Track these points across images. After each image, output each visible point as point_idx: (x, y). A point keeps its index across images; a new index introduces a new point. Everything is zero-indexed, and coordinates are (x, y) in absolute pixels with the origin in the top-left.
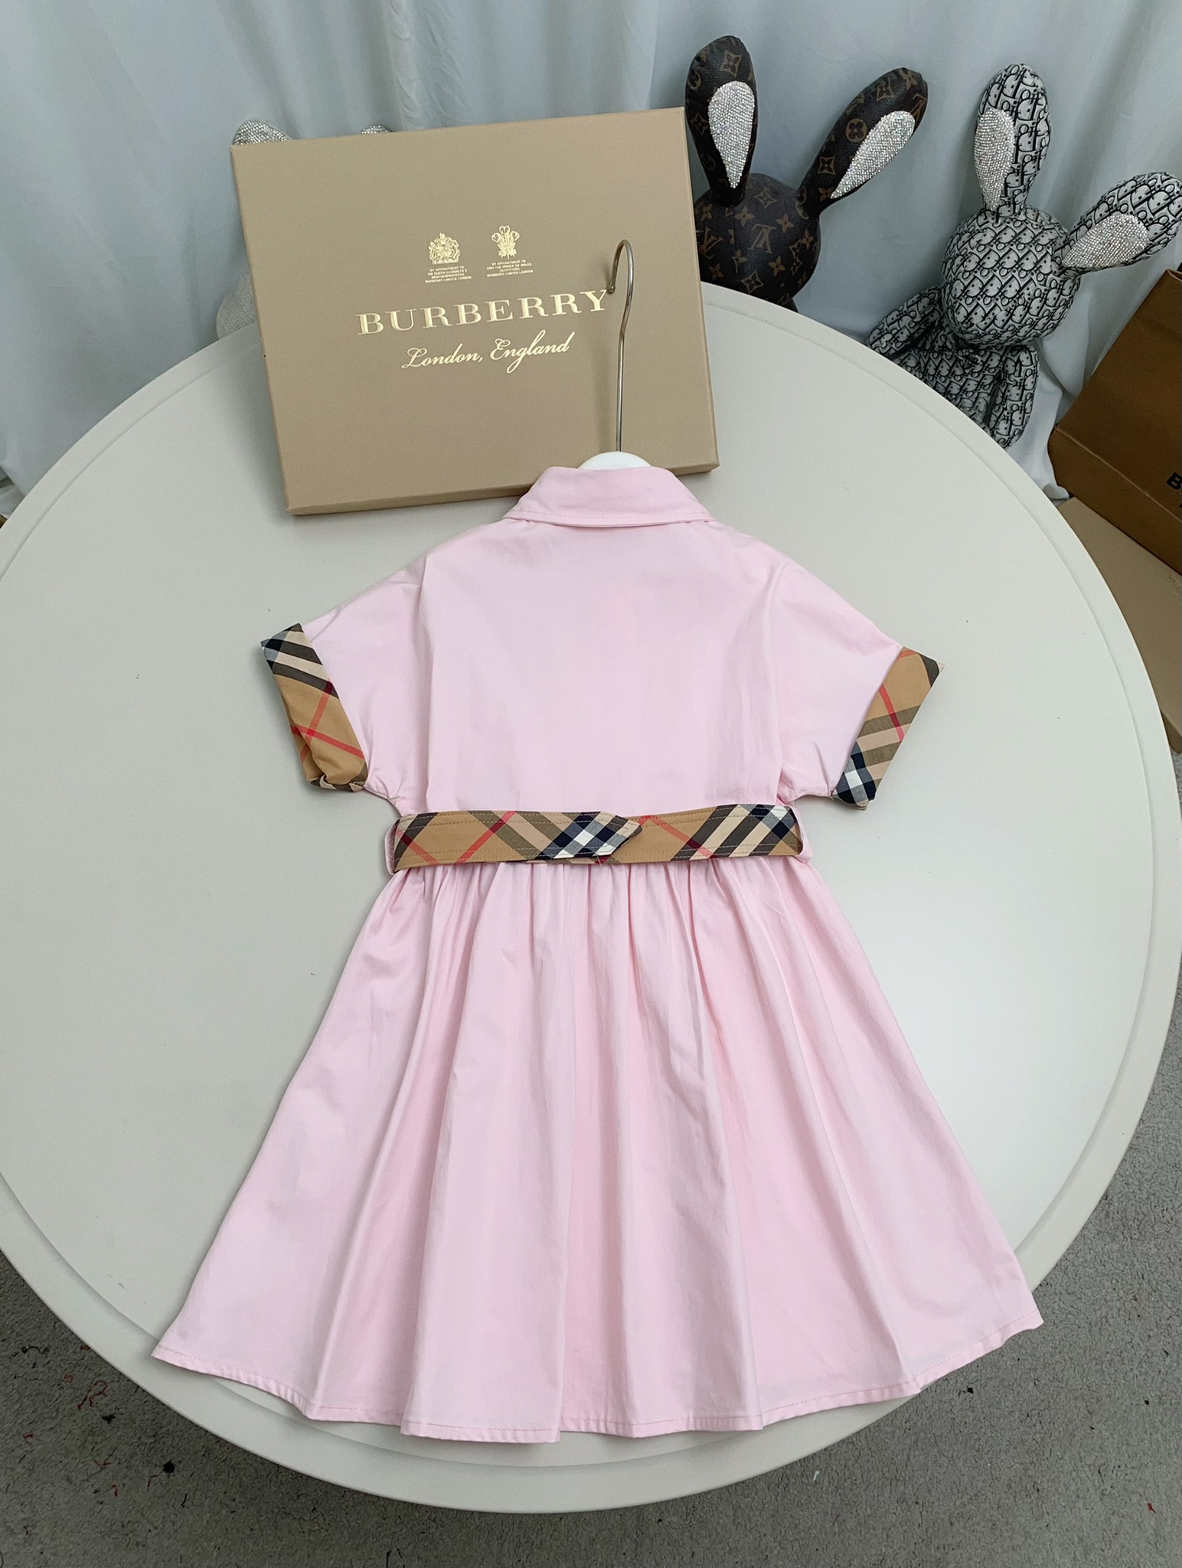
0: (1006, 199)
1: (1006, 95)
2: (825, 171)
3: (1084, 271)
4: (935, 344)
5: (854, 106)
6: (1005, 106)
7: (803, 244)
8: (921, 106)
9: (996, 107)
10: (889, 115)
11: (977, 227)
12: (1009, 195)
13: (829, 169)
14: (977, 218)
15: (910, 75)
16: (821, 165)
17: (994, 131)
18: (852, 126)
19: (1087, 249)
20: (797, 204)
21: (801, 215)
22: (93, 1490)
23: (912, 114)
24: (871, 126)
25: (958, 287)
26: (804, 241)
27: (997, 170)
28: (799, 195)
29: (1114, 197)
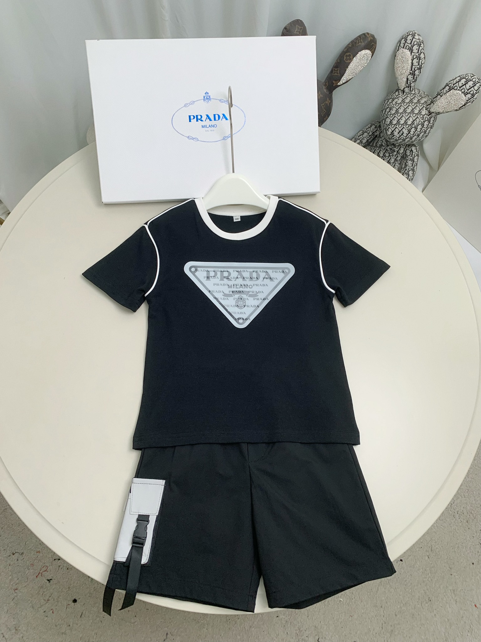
0: (407, 85)
1: (407, 43)
2: (336, 74)
3: (439, 113)
4: (377, 144)
5: (347, 48)
6: (407, 48)
7: (326, 104)
8: (374, 48)
9: (403, 48)
10: (362, 51)
11: (395, 96)
12: (408, 83)
13: (337, 73)
14: (395, 93)
15: (370, 35)
16: (334, 72)
17: (403, 57)
18: (347, 56)
19: (441, 104)
20: (324, 87)
21: (326, 92)
22: (43, 611)
23: (370, 51)
24: (354, 56)
25: (388, 121)
26: (327, 102)
27: (404, 73)
28: (325, 84)
29: (451, 83)
